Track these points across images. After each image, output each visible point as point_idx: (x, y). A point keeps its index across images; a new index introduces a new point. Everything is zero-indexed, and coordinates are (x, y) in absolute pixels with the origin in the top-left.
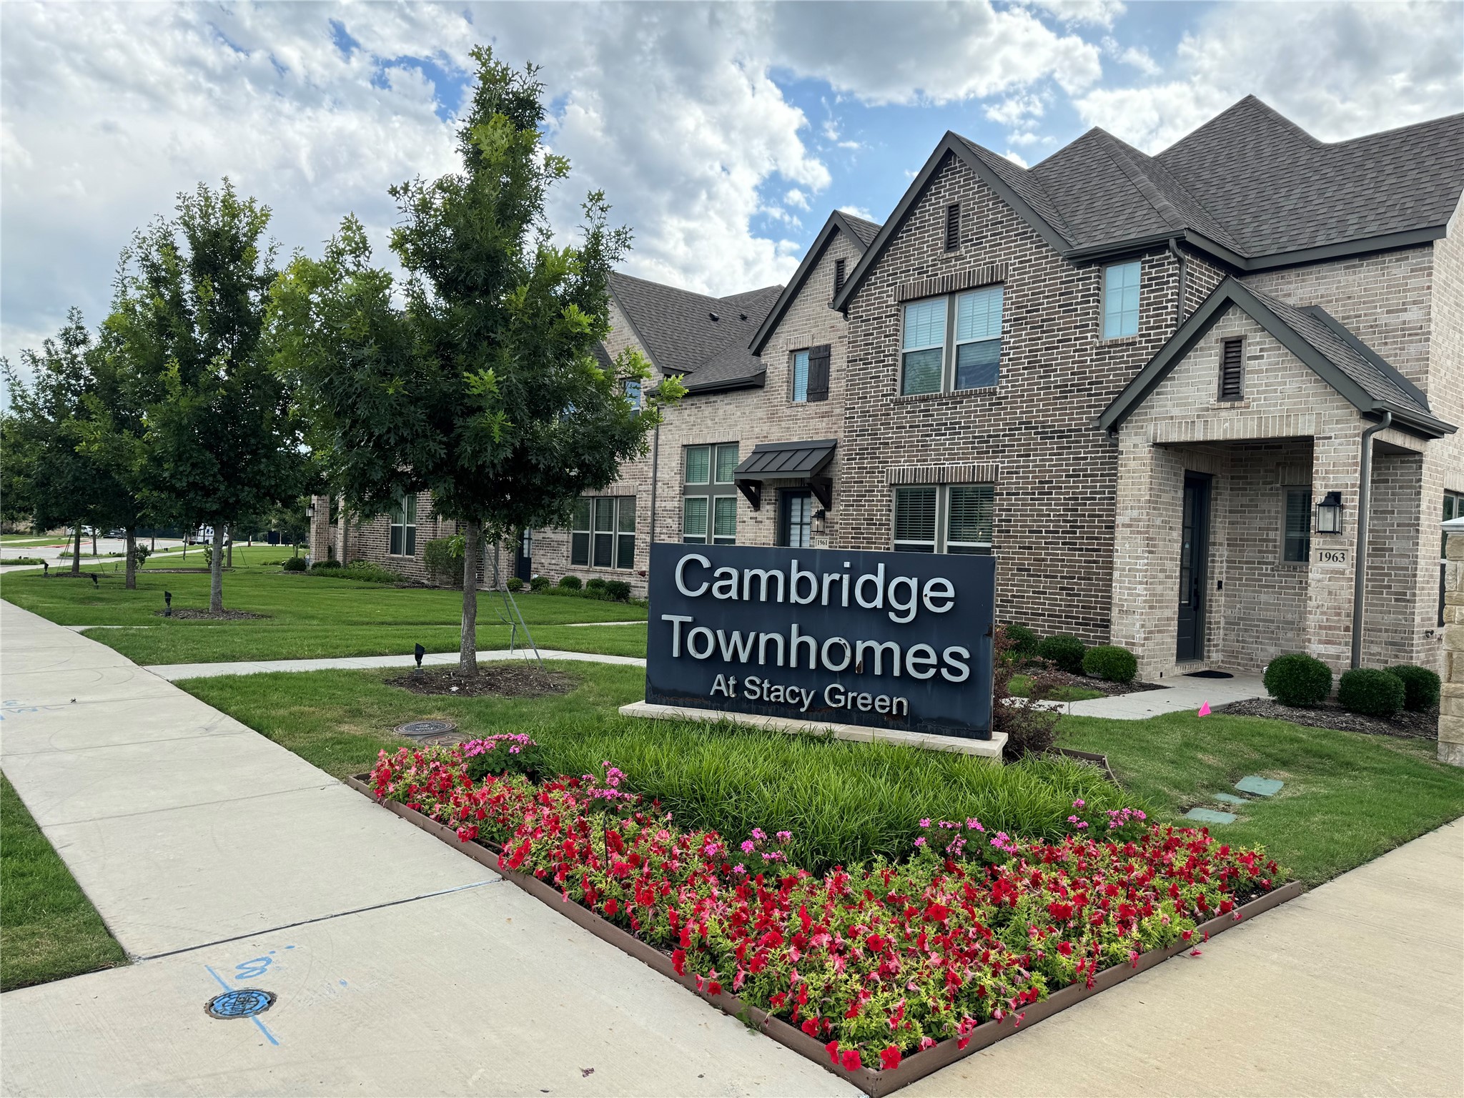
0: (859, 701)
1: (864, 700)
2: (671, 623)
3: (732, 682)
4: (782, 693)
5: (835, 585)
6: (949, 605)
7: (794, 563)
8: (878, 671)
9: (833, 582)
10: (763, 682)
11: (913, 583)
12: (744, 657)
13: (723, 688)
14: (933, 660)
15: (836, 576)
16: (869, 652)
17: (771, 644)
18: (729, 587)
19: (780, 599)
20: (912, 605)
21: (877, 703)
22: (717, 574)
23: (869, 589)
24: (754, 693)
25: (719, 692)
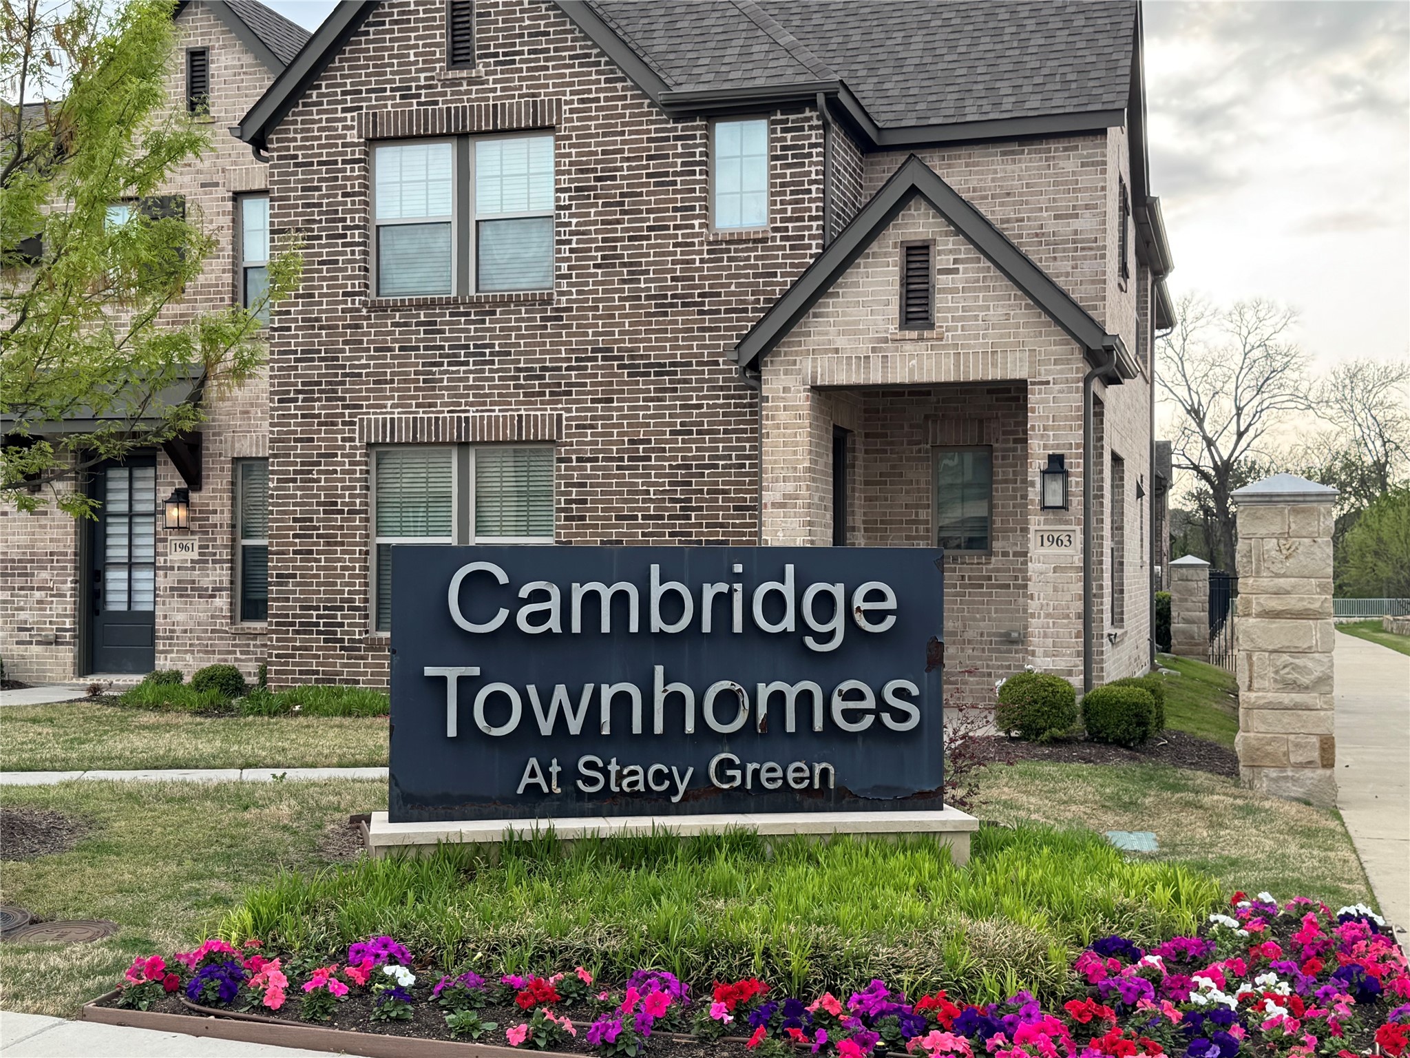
0: (764, 776)
1: (770, 773)
2: (443, 680)
3: (555, 769)
4: (639, 776)
5: (724, 602)
6: (890, 621)
7: (655, 570)
8: (791, 727)
9: (718, 597)
10: (607, 763)
11: (838, 591)
12: (575, 726)
13: (540, 779)
14: (870, 703)
15: (723, 587)
16: (777, 699)
17: (621, 701)
18: (544, 616)
19: (634, 627)
20: (838, 623)
21: (791, 776)
22: (524, 592)
23: (775, 603)
24: (592, 781)
25: (533, 788)
